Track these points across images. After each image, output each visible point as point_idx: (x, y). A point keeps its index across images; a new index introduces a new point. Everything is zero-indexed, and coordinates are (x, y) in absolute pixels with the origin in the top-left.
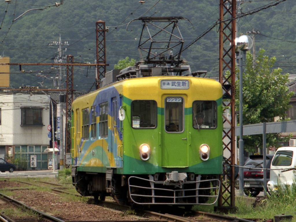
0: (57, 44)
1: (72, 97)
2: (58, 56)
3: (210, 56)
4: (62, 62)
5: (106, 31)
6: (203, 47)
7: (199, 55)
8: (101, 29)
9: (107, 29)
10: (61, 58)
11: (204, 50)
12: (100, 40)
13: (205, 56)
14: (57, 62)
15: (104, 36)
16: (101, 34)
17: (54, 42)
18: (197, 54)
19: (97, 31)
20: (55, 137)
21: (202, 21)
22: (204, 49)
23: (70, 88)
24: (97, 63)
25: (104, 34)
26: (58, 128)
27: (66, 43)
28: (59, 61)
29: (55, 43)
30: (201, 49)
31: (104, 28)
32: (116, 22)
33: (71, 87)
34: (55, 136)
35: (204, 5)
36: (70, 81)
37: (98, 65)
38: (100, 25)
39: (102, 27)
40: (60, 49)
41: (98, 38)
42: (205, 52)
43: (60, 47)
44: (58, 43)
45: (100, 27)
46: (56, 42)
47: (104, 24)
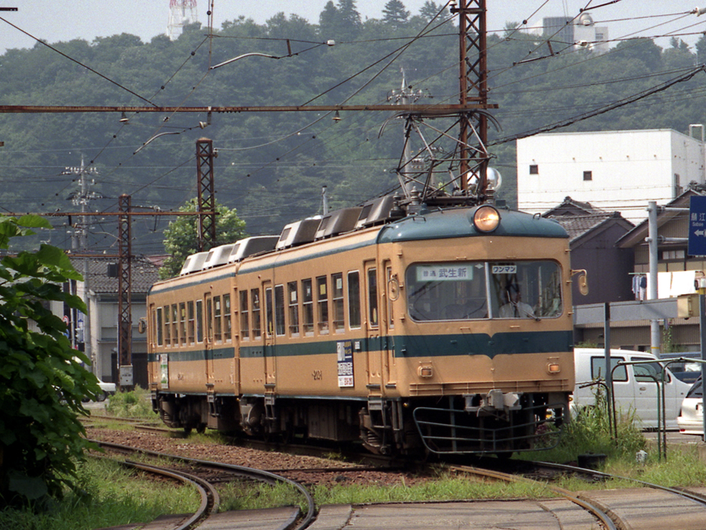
0: (77, 172)
1: (129, 268)
2: (79, 194)
3: (313, 184)
4: (86, 204)
5: (214, 155)
6: (302, 169)
7: (294, 183)
8: (205, 153)
9: (216, 153)
10: (84, 197)
11: (304, 175)
12: (204, 173)
13: (305, 185)
14: (78, 204)
15: (211, 165)
16: (205, 161)
17: (71, 169)
18: (291, 182)
19: (199, 156)
20: (76, 338)
21: (298, 121)
22: (304, 172)
23: (125, 253)
24: (200, 211)
25: (211, 160)
26: (79, 321)
27: (93, 170)
28: (82, 202)
29: (73, 171)
30: (299, 172)
31: (211, 149)
32: (142, 124)
33: (128, 250)
34: (77, 336)
35: (302, 92)
36: (125, 240)
37: (201, 215)
38: (204, 145)
39: (207, 149)
40: (83, 181)
41: (202, 167)
42: (306, 179)
43: (82, 177)
44: (80, 171)
45: (204, 150)
46: (75, 169)
47: (210, 143)
